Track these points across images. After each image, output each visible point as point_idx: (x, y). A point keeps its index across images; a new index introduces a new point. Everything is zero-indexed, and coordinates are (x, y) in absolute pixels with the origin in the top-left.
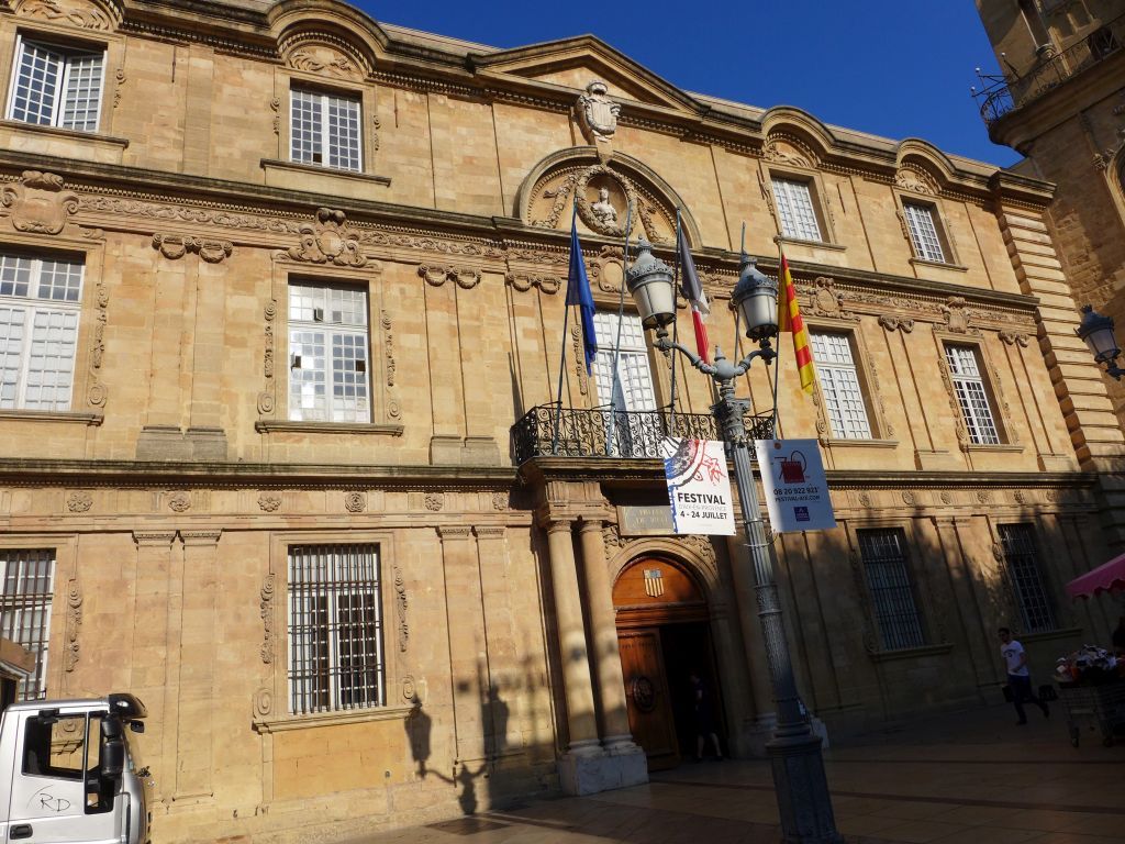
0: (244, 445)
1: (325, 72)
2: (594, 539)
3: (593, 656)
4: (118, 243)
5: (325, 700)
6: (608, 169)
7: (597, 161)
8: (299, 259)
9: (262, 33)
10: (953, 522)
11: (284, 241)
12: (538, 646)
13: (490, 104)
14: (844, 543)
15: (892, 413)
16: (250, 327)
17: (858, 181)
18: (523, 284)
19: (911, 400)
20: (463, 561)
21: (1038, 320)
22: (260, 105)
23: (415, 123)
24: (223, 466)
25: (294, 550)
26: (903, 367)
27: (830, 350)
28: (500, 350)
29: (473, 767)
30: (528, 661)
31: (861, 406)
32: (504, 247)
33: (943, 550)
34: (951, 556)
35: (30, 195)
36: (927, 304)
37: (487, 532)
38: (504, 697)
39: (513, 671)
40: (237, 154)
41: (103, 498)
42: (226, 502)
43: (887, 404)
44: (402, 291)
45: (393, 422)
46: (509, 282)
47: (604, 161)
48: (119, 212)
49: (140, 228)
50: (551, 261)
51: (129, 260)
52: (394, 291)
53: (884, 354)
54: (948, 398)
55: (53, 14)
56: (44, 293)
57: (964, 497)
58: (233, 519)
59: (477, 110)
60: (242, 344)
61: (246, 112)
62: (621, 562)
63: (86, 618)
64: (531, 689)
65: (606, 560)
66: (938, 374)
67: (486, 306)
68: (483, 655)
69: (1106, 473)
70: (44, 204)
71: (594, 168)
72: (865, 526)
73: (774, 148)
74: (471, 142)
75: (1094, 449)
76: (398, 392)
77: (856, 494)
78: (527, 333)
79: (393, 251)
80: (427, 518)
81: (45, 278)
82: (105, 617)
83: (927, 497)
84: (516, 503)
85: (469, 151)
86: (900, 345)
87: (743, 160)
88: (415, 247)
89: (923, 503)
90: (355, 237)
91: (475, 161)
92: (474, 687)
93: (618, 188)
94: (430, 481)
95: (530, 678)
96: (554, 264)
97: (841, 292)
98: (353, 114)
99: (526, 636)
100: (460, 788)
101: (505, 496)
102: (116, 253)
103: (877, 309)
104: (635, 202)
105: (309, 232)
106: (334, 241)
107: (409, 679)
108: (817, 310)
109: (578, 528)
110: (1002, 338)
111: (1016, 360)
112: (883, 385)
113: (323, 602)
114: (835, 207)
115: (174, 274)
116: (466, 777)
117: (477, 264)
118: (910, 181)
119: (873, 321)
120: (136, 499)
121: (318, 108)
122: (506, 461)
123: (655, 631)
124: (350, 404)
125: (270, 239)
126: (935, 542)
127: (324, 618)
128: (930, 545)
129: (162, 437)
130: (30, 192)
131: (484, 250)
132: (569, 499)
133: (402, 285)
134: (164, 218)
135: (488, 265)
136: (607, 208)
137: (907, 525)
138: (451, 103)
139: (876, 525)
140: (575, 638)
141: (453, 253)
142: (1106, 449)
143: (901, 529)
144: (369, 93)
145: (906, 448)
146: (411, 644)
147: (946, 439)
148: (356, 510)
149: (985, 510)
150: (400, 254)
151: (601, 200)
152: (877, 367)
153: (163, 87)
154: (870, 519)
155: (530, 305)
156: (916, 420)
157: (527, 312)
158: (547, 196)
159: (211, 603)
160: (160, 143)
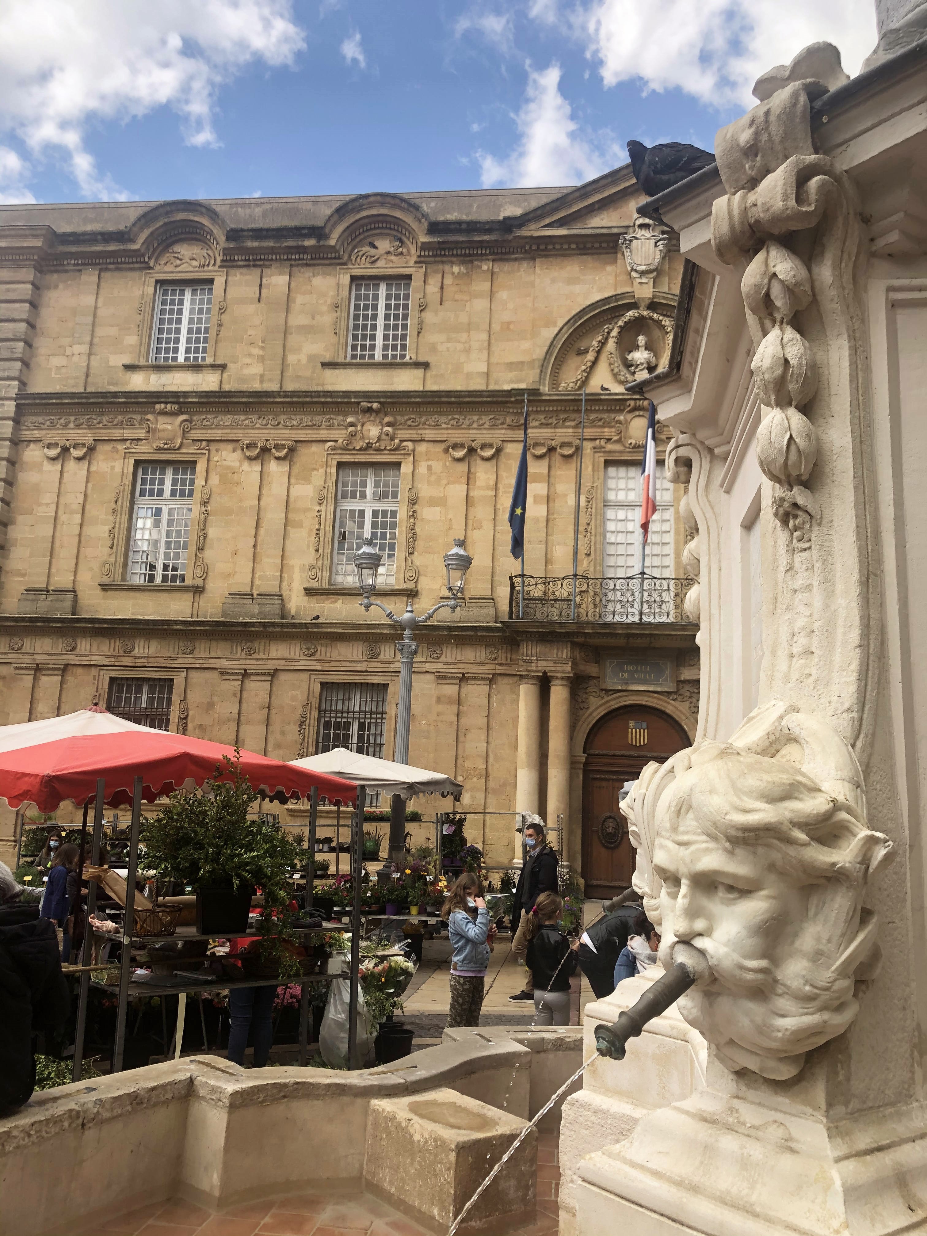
0: (296, 604)
1: (381, 263)
2: (557, 693)
4: (217, 450)
6: (645, 313)
7: (634, 306)
8: (345, 448)
9: (322, 243)
11: (334, 434)
13: (532, 260)
16: (306, 510)
18: (540, 450)
22: (325, 308)
25: (326, 686)
35: (159, 422)
37: (473, 678)
40: (304, 360)
41: (202, 645)
42: (280, 650)
44: (429, 468)
45: (410, 586)
47: (643, 305)
48: (218, 427)
49: (231, 437)
50: (573, 424)
51: (225, 463)
52: (423, 469)
55: (178, 262)
56: (173, 493)
58: (283, 662)
59: (521, 269)
60: (301, 525)
61: (313, 318)
63: (190, 726)
70: (169, 427)
71: (631, 314)
74: (510, 306)
76: (417, 559)
78: (538, 499)
79: (423, 432)
80: (427, 665)
81: (174, 482)
84: (506, 655)
85: (507, 317)
88: (444, 426)
90: (390, 424)
91: (511, 326)
96: (576, 427)
98: (407, 297)
102: (216, 459)
105: (353, 424)
106: (373, 430)
109: (544, 682)
113: (347, 726)
115: (253, 472)
117: (500, 435)
120: (223, 646)
121: (375, 297)
125: (323, 434)
129: (237, 601)
130: (161, 419)
131: (506, 419)
132: (537, 657)
133: (430, 463)
134: (247, 427)
135: (510, 433)
138: (495, 267)
141: (477, 428)
148: (372, 657)
151: (637, 348)
153: (251, 308)
158: (579, 352)
160: (248, 360)
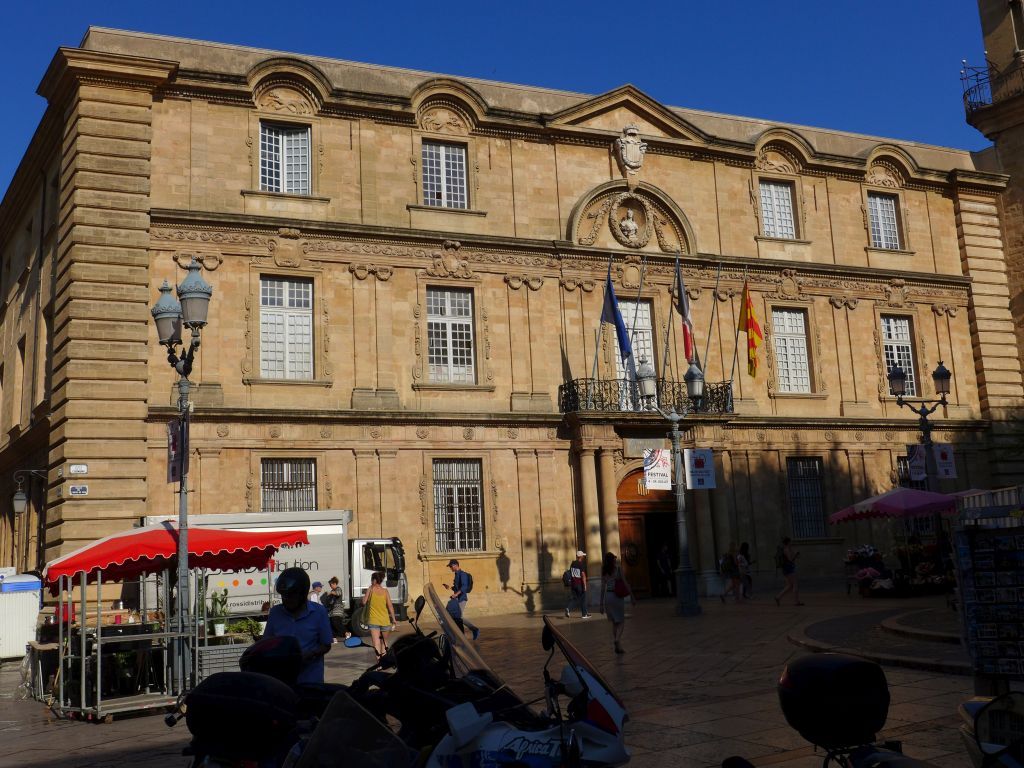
0: (407, 400)
1: (443, 131)
2: (608, 461)
3: (603, 529)
4: (330, 270)
5: (452, 546)
6: (634, 195)
7: (626, 189)
8: (433, 275)
9: (406, 110)
10: (862, 454)
11: (424, 263)
12: (571, 523)
13: (553, 144)
14: (777, 466)
15: (828, 373)
16: (406, 322)
17: (833, 182)
18: (570, 286)
19: (845, 363)
20: (529, 470)
21: (970, 294)
22: (404, 161)
23: (502, 164)
24: (400, 414)
25: (436, 461)
26: (843, 337)
27: (787, 323)
28: (554, 333)
29: (533, 587)
30: (565, 531)
31: (805, 366)
32: (559, 259)
33: (850, 475)
34: (856, 479)
35: (282, 243)
36: (873, 285)
37: (544, 453)
38: (551, 550)
39: (556, 536)
40: (392, 201)
41: (338, 430)
42: (399, 433)
43: (825, 366)
44: (494, 293)
45: (489, 383)
46: (561, 284)
47: (632, 189)
48: (330, 250)
49: (342, 259)
50: (590, 268)
51: (337, 281)
52: (489, 294)
53: (829, 327)
54: (876, 361)
55: (278, 106)
56: (291, 303)
57: (875, 437)
58: (403, 443)
59: (544, 149)
60: (401, 334)
61: (396, 168)
62: (623, 474)
63: (334, 496)
64: (566, 548)
65: (614, 472)
66: (872, 342)
67: (547, 302)
68: (539, 525)
69: (1000, 421)
70: (291, 248)
71: (625, 195)
72: (793, 455)
73: (765, 158)
74: (539, 176)
75: (993, 402)
76: (492, 363)
77: (790, 433)
78: (573, 321)
79: (488, 266)
80: (509, 444)
81: (291, 294)
82: (342, 496)
83: (844, 436)
84: (561, 435)
85: (537, 184)
86: (843, 319)
87: (738, 171)
88: (503, 262)
89: (840, 440)
90: (466, 258)
91: (542, 192)
92: (534, 544)
93: (641, 207)
94: (512, 422)
95: (566, 541)
96: (593, 270)
97: (801, 279)
98: (461, 159)
99: (564, 517)
100: (525, 598)
101: (554, 431)
102: (329, 277)
103: (829, 292)
104: (652, 219)
105: (439, 257)
106: (454, 263)
107: (498, 537)
108: (780, 294)
109: (598, 454)
110: (934, 310)
111: (943, 328)
112: (825, 351)
113: (450, 491)
114: (809, 206)
115: (363, 289)
116: (529, 593)
117: (541, 272)
118: (879, 177)
119: (825, 300)
120: (353, 431)
121: (438, 156)
122: (556, 410)
123: (642, 517)
124: (462, 370)
125: (415, 262)
126: (846, 469)
127: (451, 500)
128: (841, 470)
129: (364, 395)
130: (283, 241)
131: (546, 261)
132: (595, 436)
133: (494, 290)
134: (355, 252)
135: (549, 272)
136: (631, 225)
137: (825, 455)
138: (526, 145)
139: (802, 455)
140: (593, 520)
141: (526, 265)
142: (1004, 402)
143: (820, 459)
144: (471, 142)
145: (834, 399)
146: (499, 517)
147: (868, 392)
148: (468, 438)
149: (890, 446)
150: (494, 267)
151: (628, 218)
152: (822, 336)
153: (346, 154)
154: (798, 450)
155: (575, 301)
156: (847, 378)
157: (573, 306)
158: (590, 217)
159: (394, 490)
160: (347, 197)
